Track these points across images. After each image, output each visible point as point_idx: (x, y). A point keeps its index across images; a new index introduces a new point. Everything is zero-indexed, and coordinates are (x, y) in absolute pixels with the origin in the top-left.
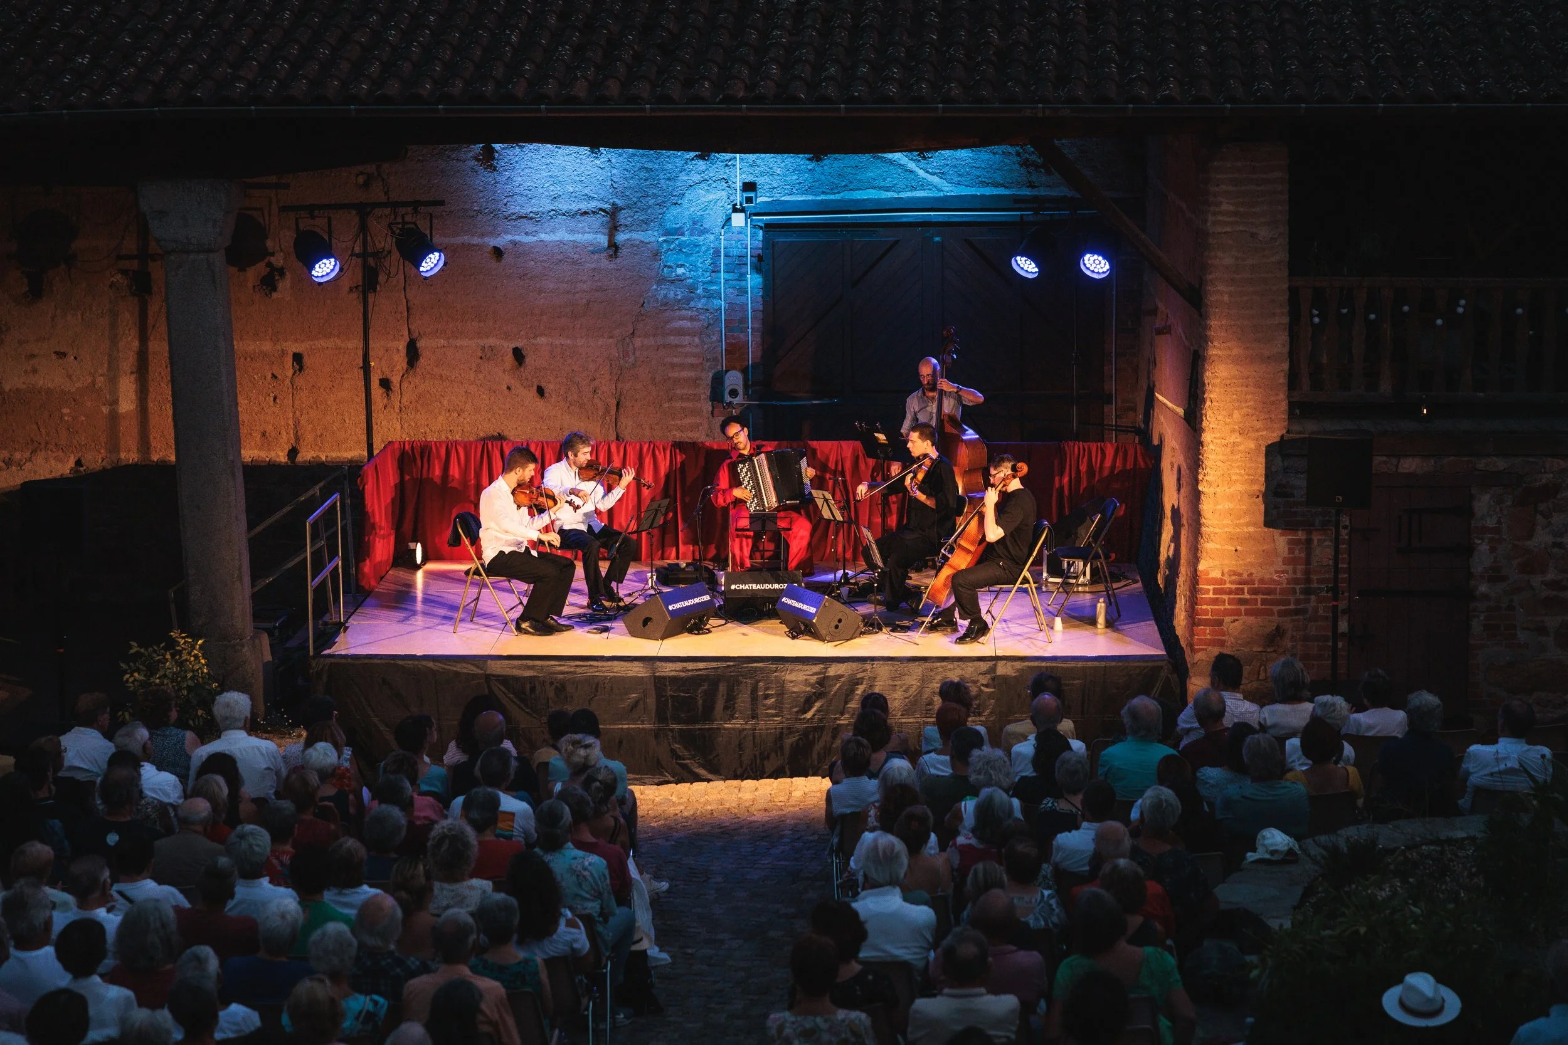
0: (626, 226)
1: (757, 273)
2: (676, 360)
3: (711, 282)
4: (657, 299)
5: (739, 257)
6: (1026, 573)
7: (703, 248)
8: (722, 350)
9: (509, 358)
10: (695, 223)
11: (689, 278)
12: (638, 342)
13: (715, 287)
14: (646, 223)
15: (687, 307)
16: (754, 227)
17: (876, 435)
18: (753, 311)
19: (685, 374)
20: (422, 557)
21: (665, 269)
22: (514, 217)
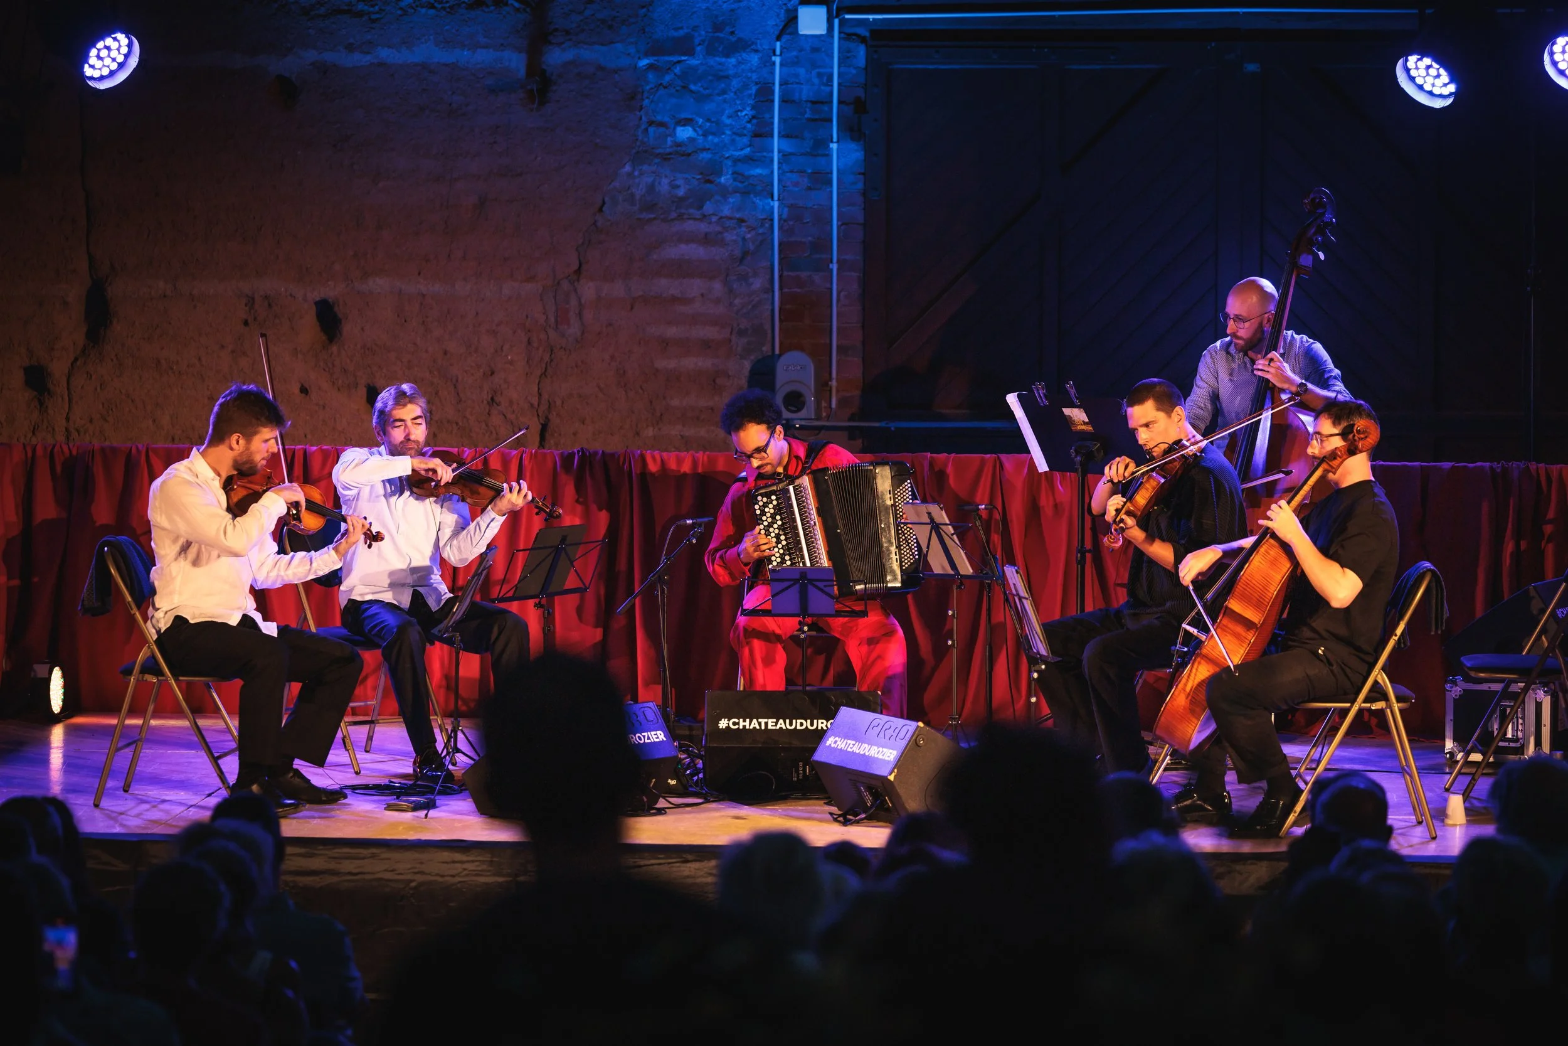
0: (567, 32)
1: (853, 139)
2: (672, 332)
3: (750, 160)
4: (632, 195)
5: (813, 103)
6: (1378, 675)
7: (735, 83)
8: (773, 311)
9: (308, 324)
10: (718, 28)
11: (704, 149)
12: (588, 290)
13: (758, 171)
14: (610, 27)
15: (697, 214)
16: (846, 36)
17: (1067, 411)
18: (843, 222)
19: (692, 363)
20: (64, 701)
21: (651, 130)
22: (322, 10)
